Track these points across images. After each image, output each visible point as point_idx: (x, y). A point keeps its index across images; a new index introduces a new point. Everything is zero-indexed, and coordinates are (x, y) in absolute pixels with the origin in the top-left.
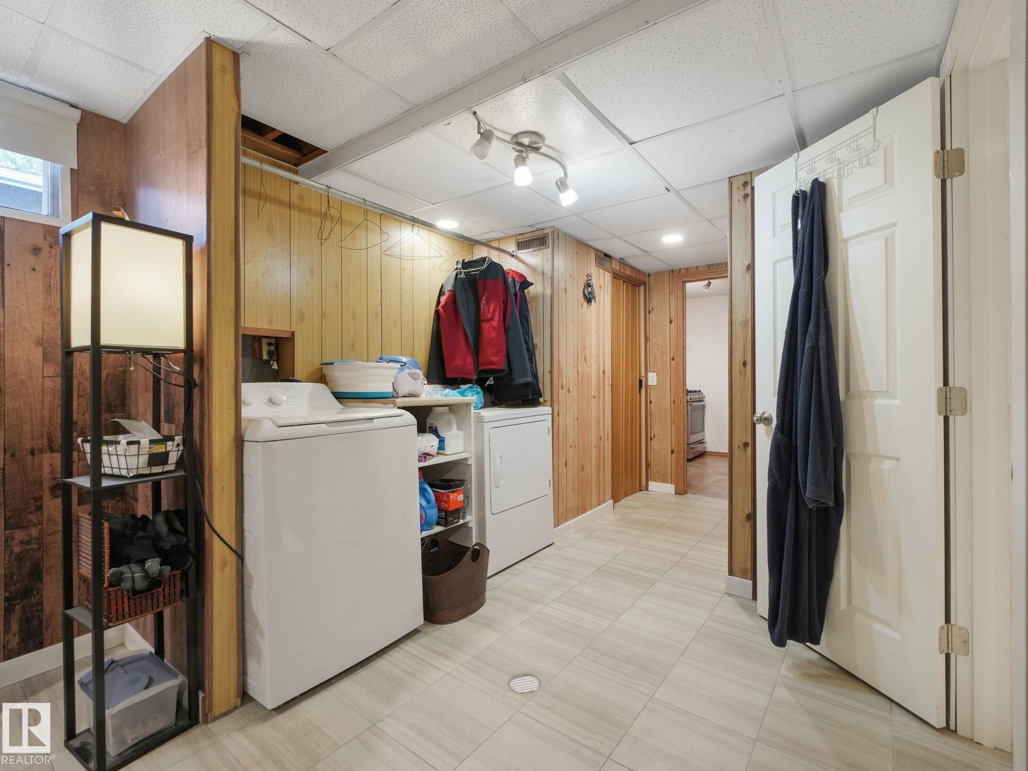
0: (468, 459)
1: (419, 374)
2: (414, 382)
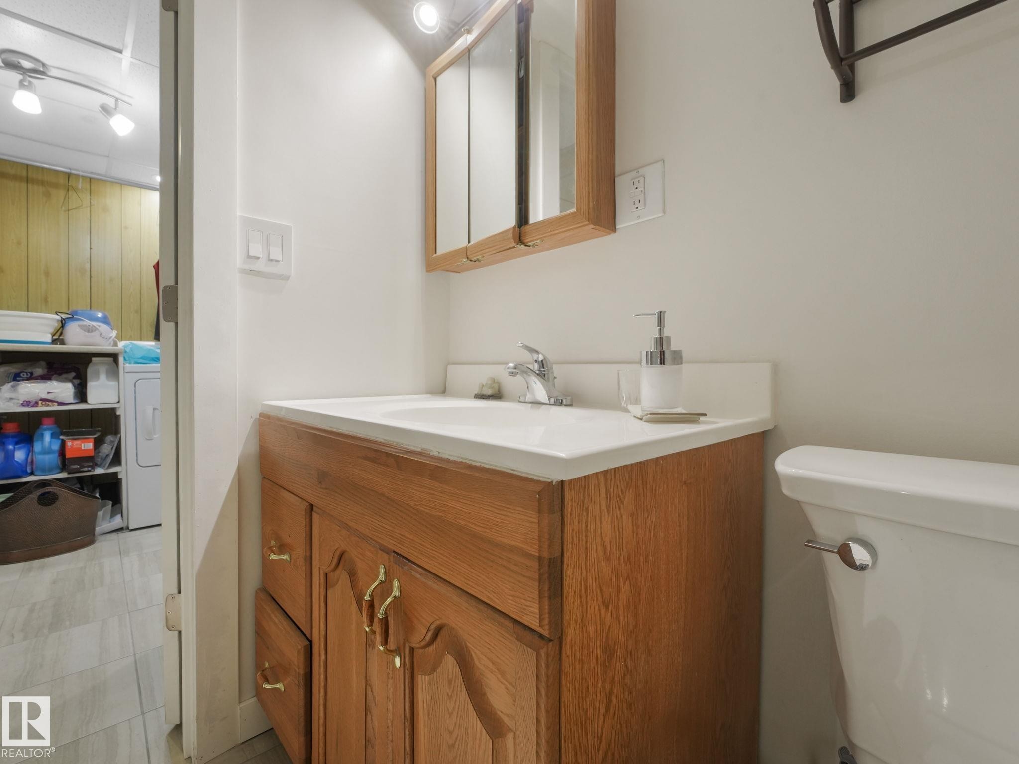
0: (118, 409)
1: (97, 327)
2: (87, 334)
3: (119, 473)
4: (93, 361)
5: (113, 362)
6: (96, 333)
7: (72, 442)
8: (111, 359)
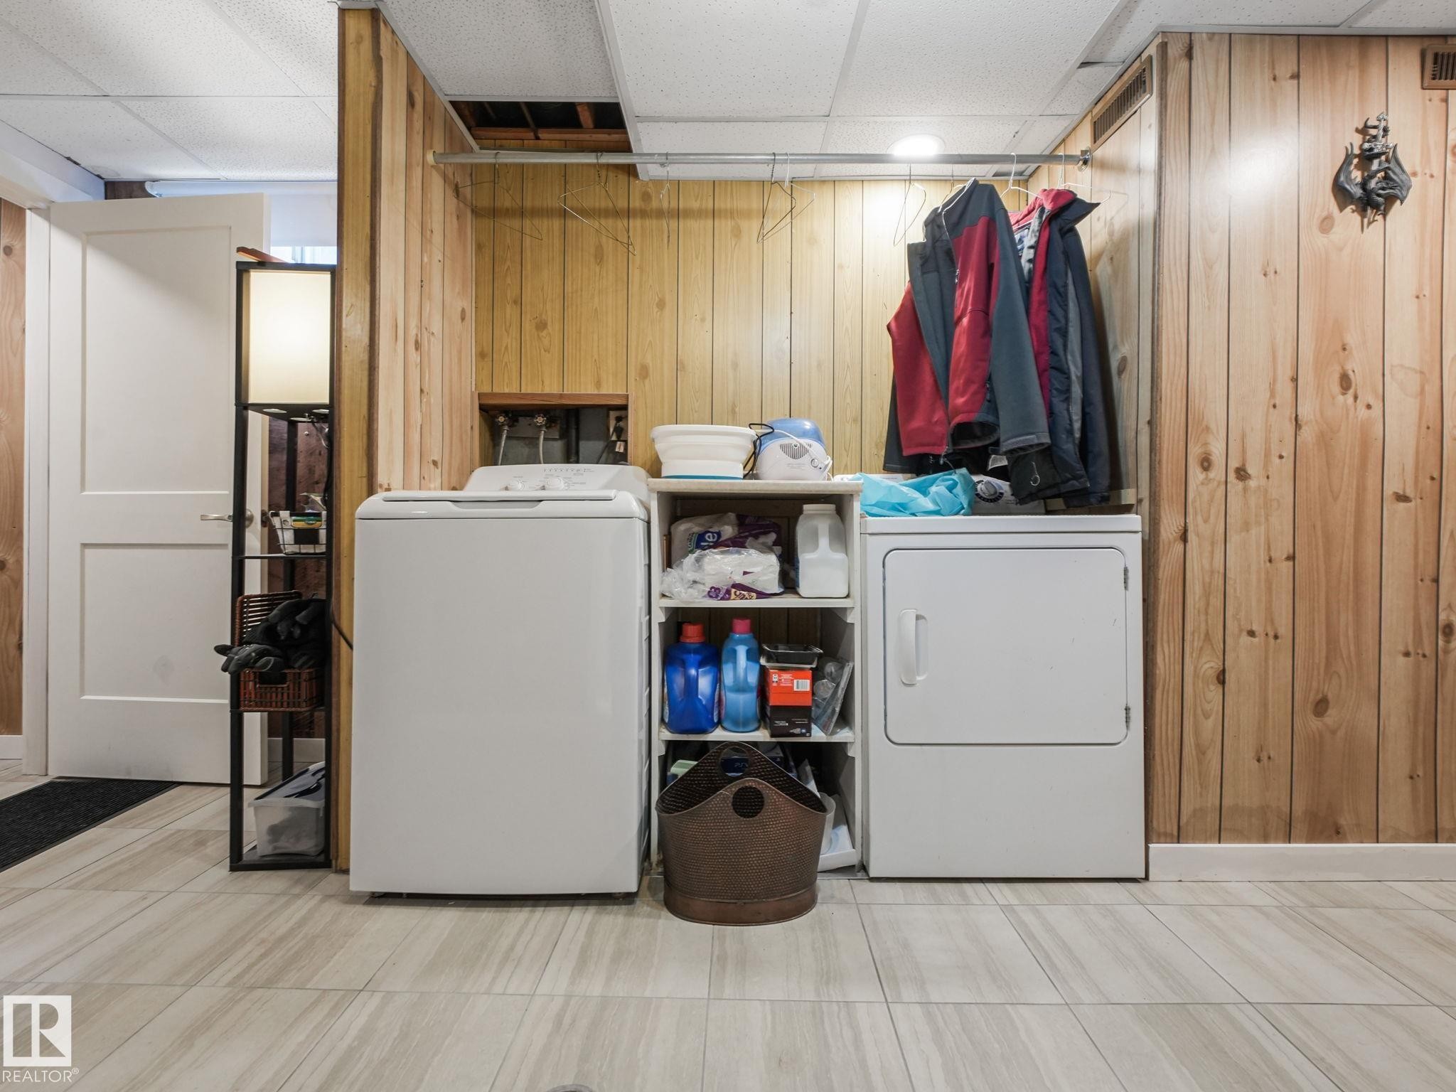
0: (848, 611)
1: (806, 446)
2: (792, 460)
3: (849, 745)
4: (805, 512)
5: (835, 512)
6: (806, 459)
7: (780, 676)
8: (832, 507)
